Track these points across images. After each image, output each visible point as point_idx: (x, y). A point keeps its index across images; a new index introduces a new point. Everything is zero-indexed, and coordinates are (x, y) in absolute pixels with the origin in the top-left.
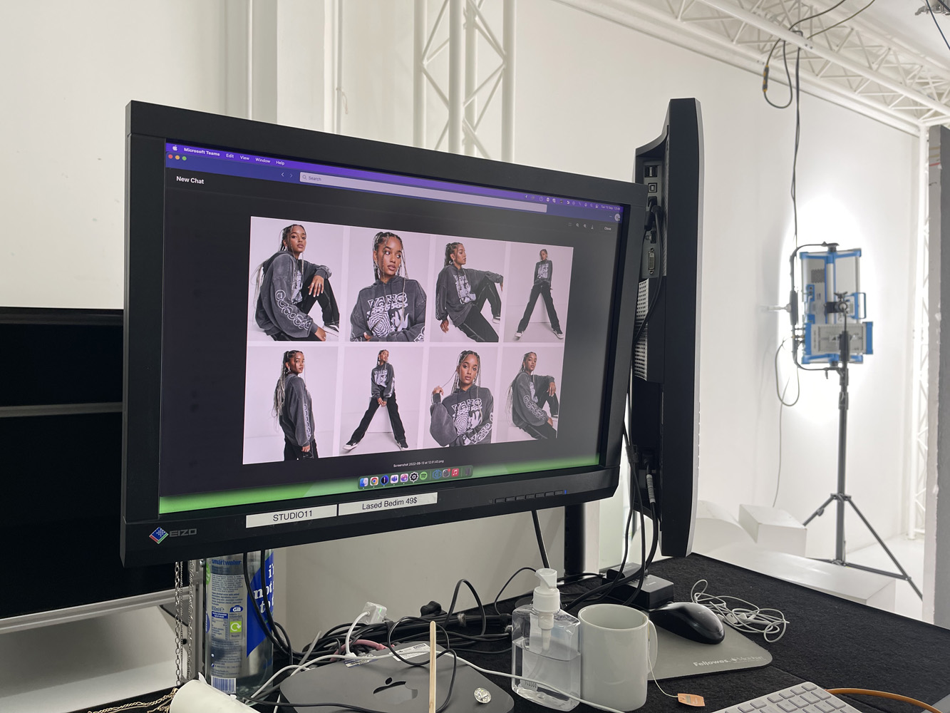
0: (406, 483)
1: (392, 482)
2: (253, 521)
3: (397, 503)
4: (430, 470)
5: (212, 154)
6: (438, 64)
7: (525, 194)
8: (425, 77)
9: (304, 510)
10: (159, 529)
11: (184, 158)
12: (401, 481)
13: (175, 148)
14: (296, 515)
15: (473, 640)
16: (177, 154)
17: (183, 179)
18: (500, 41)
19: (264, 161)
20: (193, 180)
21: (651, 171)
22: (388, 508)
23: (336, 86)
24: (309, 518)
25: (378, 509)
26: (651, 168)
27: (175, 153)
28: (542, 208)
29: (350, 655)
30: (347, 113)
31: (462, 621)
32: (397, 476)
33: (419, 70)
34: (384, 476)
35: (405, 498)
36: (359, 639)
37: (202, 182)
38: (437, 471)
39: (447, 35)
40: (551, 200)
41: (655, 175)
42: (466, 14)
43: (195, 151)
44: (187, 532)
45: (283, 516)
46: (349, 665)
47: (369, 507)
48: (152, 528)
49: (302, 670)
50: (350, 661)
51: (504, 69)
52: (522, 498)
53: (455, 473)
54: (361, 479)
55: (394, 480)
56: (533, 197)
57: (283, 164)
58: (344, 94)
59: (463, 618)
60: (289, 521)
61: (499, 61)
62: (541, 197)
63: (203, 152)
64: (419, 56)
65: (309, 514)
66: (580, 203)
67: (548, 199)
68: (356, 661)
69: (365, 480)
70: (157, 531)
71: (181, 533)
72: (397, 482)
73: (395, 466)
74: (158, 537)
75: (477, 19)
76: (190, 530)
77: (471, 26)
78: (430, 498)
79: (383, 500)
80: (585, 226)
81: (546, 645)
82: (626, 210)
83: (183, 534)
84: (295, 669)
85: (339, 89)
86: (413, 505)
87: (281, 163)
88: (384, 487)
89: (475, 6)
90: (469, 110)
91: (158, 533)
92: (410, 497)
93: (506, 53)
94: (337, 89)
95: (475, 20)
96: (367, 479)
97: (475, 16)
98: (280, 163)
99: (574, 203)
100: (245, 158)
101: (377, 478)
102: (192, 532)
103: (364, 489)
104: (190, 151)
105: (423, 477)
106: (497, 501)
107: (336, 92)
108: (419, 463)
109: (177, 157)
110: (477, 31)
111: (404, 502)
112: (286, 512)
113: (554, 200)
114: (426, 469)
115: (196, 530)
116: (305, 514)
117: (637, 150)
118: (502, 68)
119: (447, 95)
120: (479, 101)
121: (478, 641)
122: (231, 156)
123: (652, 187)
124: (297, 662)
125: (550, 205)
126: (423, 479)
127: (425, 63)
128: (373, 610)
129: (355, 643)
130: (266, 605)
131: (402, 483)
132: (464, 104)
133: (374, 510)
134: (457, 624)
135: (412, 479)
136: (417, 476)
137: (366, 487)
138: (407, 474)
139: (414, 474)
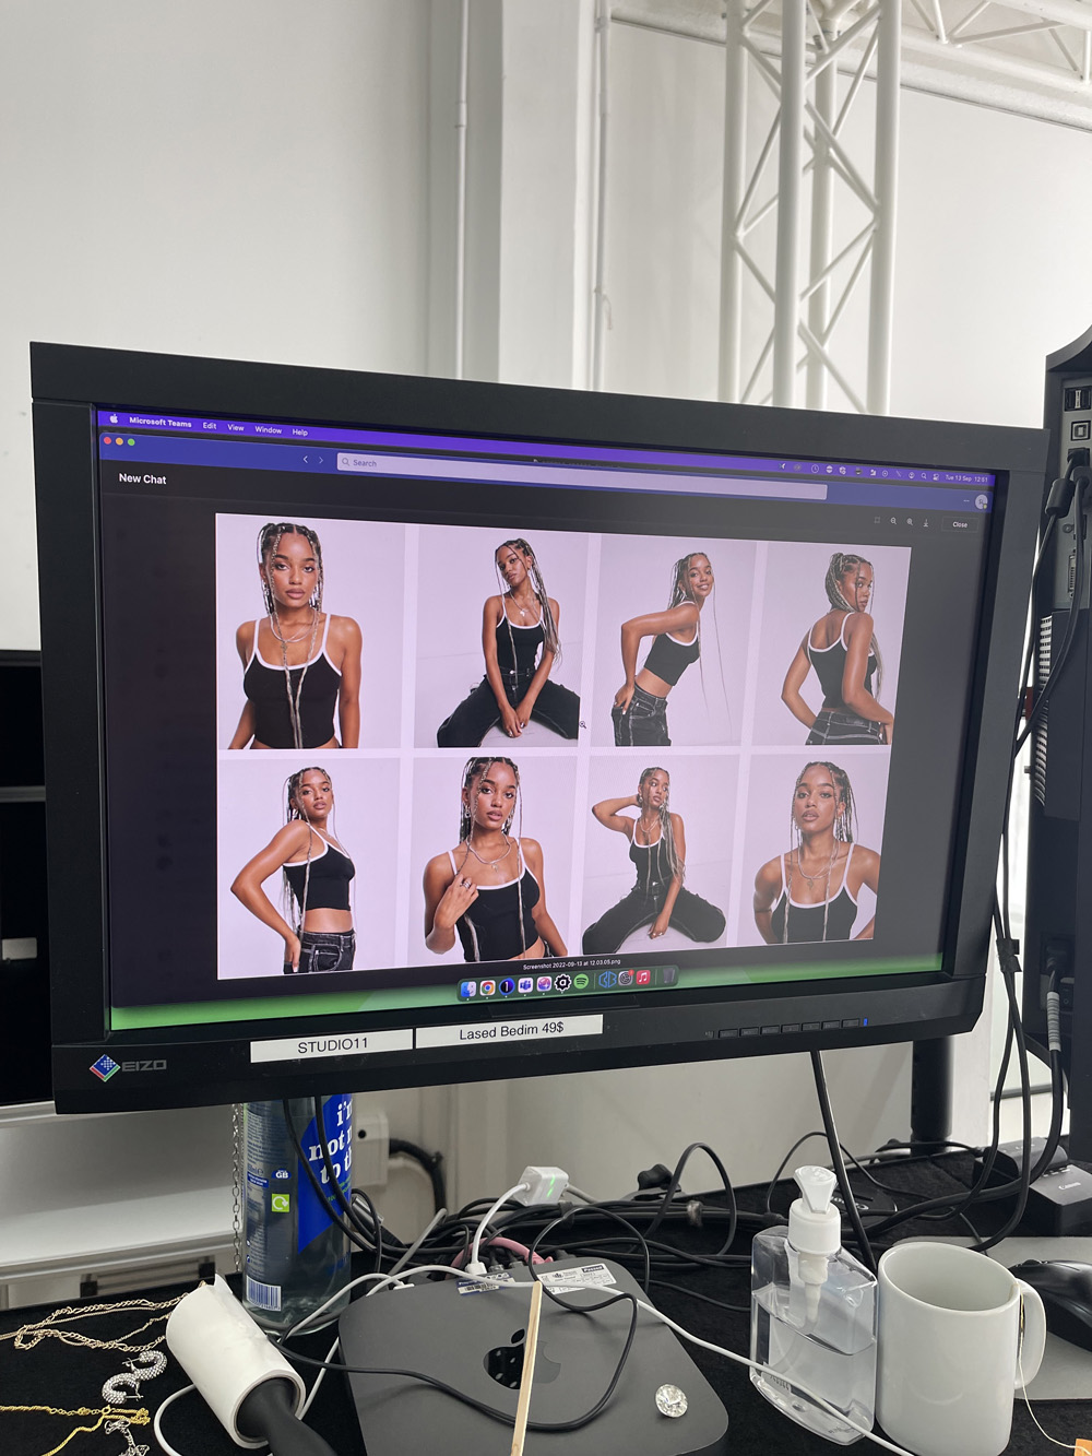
0: (546, 993)
1: (521, 990)
2: (263, 1051)
3: (524, 1030)
4: (595, 973)
5: (179, 424)
6: (759, 233)
7: (782, 460)
8: (740, 261)
9: (353, 1037)
10: (105, 1058)
11: (131, 440)
12: (538, 989)
13: (114, 419)
14: (339, 1045)
15: (693, 1261)
16: (118, 433)
17: (129, 479)
18: (869, 181)
19: (271, 430)
20: (147, 479)
21: (1078, 399)
22: (509, 1038)
23: (594, 286)
24: (362, 1050)
25: (489, 1040)
26: (1079, 393)
27: (114, 429)
28: (817, 492)
29: (477, 1268)
30: (610, 328)
31: (694, 1216)
32: (531, 980)
33: (730, 247)
34: (506, 980)
35: (540, 1023)
36: (504, 1234)
37: (162, 480)
38: (608, 973)
39: (775, 189)
40: (836, 470)
41: (1086, 405)
42: (815, 143)
43: (148, 422)
44: (151, 1066)
45: (315, 1045)
46: (463, 1290)
47: (471, 1035)
48: (94, 1056)
49: (392, 1286)
50: (469, 1283)
51: (874, 231)
52: (775, 1030)
53: (644, 979)
54: (463, 985)
55: (525, 986)
56: (798, 466)
57: (305, 433)
58: (605, 297)
59: (697, 1210)
60: (327, 1054)
61: (867, 216)
62: (815, 467)
63: (162, 422)
64: (731, 222)
65: (361, 1043)
66: (898, 472)
67: (829, 469)
68: (477, 1284)
69: (471, 986)
70: (102, 1061)
71: (141, 1066)
72: (530, 990)
74: (105, 1072)
75: (832, 151)
76: (155, 1062)
77: (820, 165)
78: (590, 1025)
79: (499, 1025)
81: (813, 1313)
82: (999, 485)
83: (144, 1069)
84: (381, 1280)
85: (598, 290)
86: (557, 1035)
87: (301, 433)
88: (506, 999)
89: (827, 134)
90: (816, 303)
91: (105, 1065)
92: (549, 1021)
93: (880, 203)
94: (596, 291)
95: (828, 152)
96: (474, 984)
97: (828, 148)
98: (299, 433)
99: (885, 473)
100: (236, 428)
101: (493, 982)
102: (159, 1065)
103: (468, 1002)
104: (140, 421)
105: (580, 983)
106: (723, 1035)
107: (594, 295)
109: (119, 439)
110: (832, 172)
111: (538, 1029)
112: (322, 1039)
113: (842, 470)
114: (584, 969)
115: (166, 1062)
116: (355, 1043)
117: (1050, 358)
118: (872, 229)
119: (772, 282)
120: (832, 285)
121: (704, 1267)
122: (212, 426)
123: (1081, 429)
124: (387, 1268)
125: (833, 482)
126: (580, 987)
127: (741, 234)
128: (536, 1181)
129: (490, 1243)
130: (331, 1173)
131: (541, 993)
132: (803, 295)
133: (482, 1041)
134: (684, 1222)
135: (559, 986)
136: (568, 982)
137: (471, 999)
138: (550, 978)
139: (563, 978)
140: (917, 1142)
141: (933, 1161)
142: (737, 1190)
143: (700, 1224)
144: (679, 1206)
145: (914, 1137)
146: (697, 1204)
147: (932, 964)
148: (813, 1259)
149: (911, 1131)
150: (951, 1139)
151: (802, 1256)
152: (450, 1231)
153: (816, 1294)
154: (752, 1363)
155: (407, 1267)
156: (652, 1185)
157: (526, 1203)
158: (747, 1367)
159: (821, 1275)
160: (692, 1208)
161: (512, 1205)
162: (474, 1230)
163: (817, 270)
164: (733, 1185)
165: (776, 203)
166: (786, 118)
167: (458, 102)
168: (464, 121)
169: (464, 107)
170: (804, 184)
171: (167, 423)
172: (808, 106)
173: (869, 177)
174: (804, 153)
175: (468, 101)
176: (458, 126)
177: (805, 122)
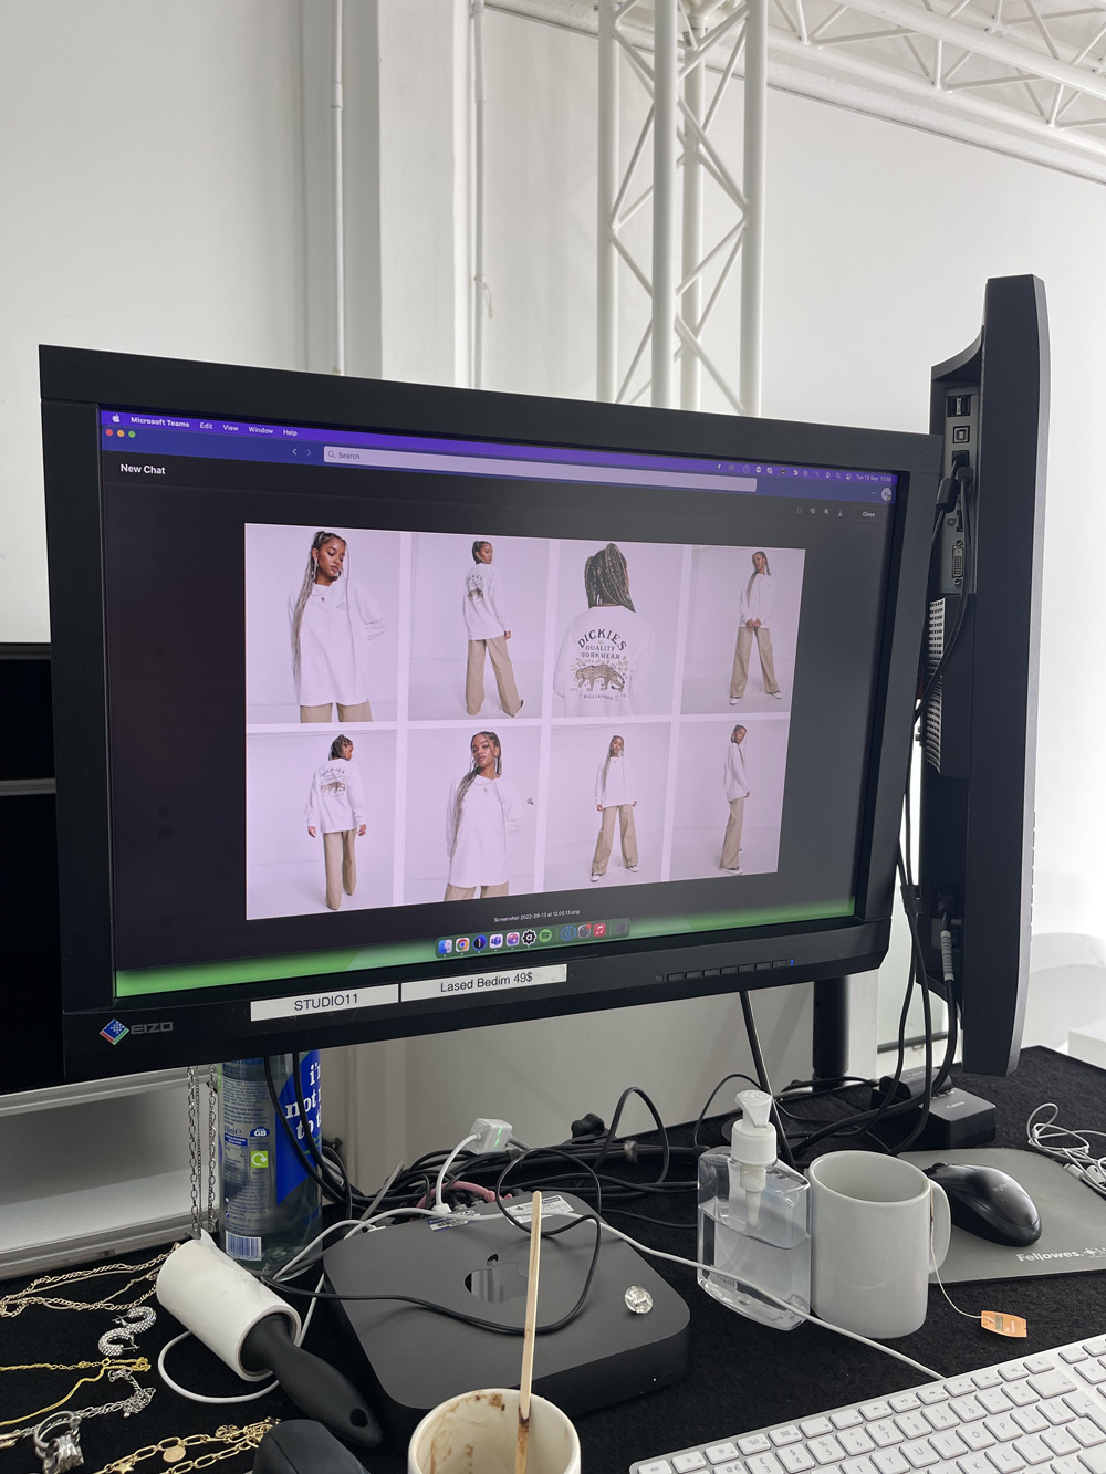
0: (515, 948)
1: (492, 946)
2: (262, 1010)
3: (498, 981)
4: (557, 927)
5: (177, 424)
6: (634, 227)
7: (716, 461)
8: (615, 252)
9: (344, 993)
10: (114, 1023)
11: (132, 434)
12: (508, 944)
13: (116, 419)
14: (332, 1001)
15: (640, 1190)
16: (119, 428)
17: (130, 469)
18: (738, 178)
19: (263, 431)
20: (147, 469)
21: (958, 406)
22: (485, 989)
23: (474, 274)
24: (353, 1005)
25: (467, 991)
26: (959, 400)
27: (116, 427)
28: (748, 485)
29: (442, 1209)
30: (490, 317)
31: (630, 1153)
32: (501, 936)
33: (606, 239)
34: (478, 936)
35: (511, 974)
36: (461, 1179)
37: (161, 471)
38: (568, 927)
39: (650, 181)
40: (764, 470)
41: (965, 412)
42: (684, 139)
43: (149, 422)
44: (159, 1027)
45: (310, 1002)
46: (434, 1227)
47: (451, 987)
48: (104, 1020)
49: (365, 1230)
50: (439, 1220)
51: (744, 229)
52: (716, 973)
53: (600, 931)
54: (441, 942)
55: (496, 942)
56: (732, 466)
57: (295, 434)
58: (485, 286)
59: (633, 1148)
60: (321, 1010)
61: (737, 214)
62: (747, 466)
63: (161, 422)
64: (606, 215)
65: (352, 998)
66: (817, 472)
67: (759, 469)
68: (447, 1220)
69: (448, 944)
70: (112, 1025)
71: (149, 1028)
72: (500, 945)
73: (496, 920)
74: (114, 1035)
75: (701, 147)
76: (162, 1024)
77: (691, 160)
78: (555, 974)
79: (475, 977)
80: (826, 511)
81: (754, 1218)
82: (901, 481)
83: (152, 1031)
84: (354, 1226)
85: (478, 278)
86: (526, 984)
87: (292, 433)
88: (479, 954)
89: (697, 128)
90: (689, 299)
91: (114, 1029)
92: (520, 971)
93: (749, 202)
94: (476, 279)
95: (698, 149)
96: (450, 941)
97: (698, 144)
98: (289, 433)
99: (805, 473)
100: (231, 428)
101: (468, 939)
102: (166, 1027)
103: (445, 958)
104: (140, 421)
105: (544, 937)
106: (671, 978)
107: (474, 283)
108: (538, 915)
109: (121, 433)
110: (702, 167)
111: (511, 979)
112: (316, 997)
113: (769, 470)
114: (548, 924)
115: (171, 1024)
116: (346, 999)
117: (934, 369)
118: (742, 226)
119: (649, 278)
120: (704, 282)
121: (648, 1194)
122: (208, 426)
123: (961, 434)
124: (358, 1215)
125: (762, 480)
126: (545, 941)
127: (617, 226)
128: (487, 1131)
129: (452, 1187)
130: (306, 1128)
131: (510, 948)
132: (679, 289)
133: (460, 992)
134: (623, 1157)
135: (526, 941)
136: (534, 937)
137: (448, 955)
138: (518, 934)
139: (530, 933)
140: (819, 1080)
141: (835, 1094)
142: (668, 1129)
143: (636, 1160)
144: (617, 1146)
145: (816, 1075)
146: (633, 1143)
147: (844, 909)
148: (754, 1170)
149: (812, 1070)
150: (848, 1074)
151: (743, 1167)
152: (406, 1183)
153: (757, 1201)
154: (700, 1265)
155: (374, 1214)
156: (586, 1132)
157: (477, 1152)
158: (695, 1269)
159: (761, 1183)
160: (628, 1146)
161: (466, 1155)
162: (434, 1180)
163: (689, 269)
164: (665, 1126)
165: (652, 194)
166: (659, 113)
167: (334, 82)
168: (340, 102)
169: (339, 87)
170: (677, 176)
171: (166, 423)
172: (680, 103)
173: (738, 175)
174: (676, 149)
175: (343, 83)
176: (334, 107)
177: (677, 119)
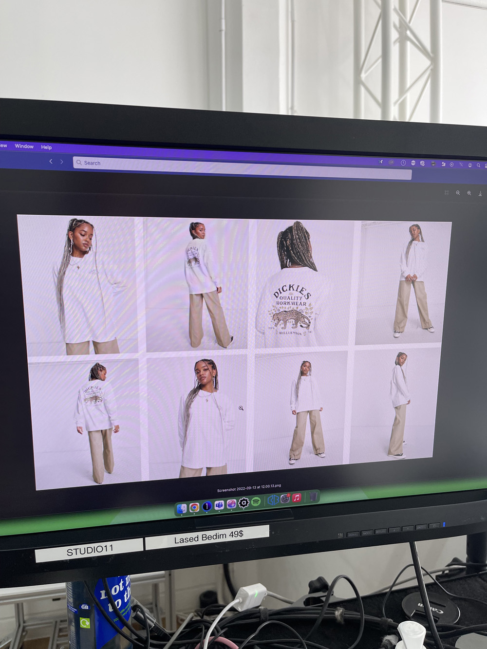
1: (216, 508)
3: (217, 537)
4: (265, 496)
6: (372, 75)
7: (379, 157)
8: (363, 89)
9: (103, 544)
12: (228, 508)
14: (94, 550)
19: (26, 147)
22: (207, 542)
23: (290, 106)
24: (109, 552)
25: (194, 543)
28: (405, 175)
31: (339, 618)
32: (223, 502)
34: (206, 502)
35: (227, 531)
36: (222, 634)
39: (380, 52)
40: (418, 164)
42: (399, 30)
45: (78, 550)
47: (182, 541)
51: (431, 70)
52: (384, 531)
53: (297, 498)
54: (178, 506)
55: (219, 506)
56: (392, 161)
57: (50, 148)
59: (341, 615)
60: (86, 556)
61: (427, 63)
62: (403, 161)
64: (358, 70)
65: (109, 548)
66: (461, 163)
67: (413, 163)
72: (222, 508)
73: (219, 491)
75: (408, 33)
77: (403, 40)
78: (262, 532)
79: (200, 534)
80: (469, 193)
86: (239, 538)
88: (207, 513)
89: (405, 22)
90: (402, 107)
92: (234, 530)
93: (433, 55)
94: (291, 108)
95: (406, 34)
96: (185, 505)
98: (46, 148)
99: (452, 164)
101: (198, 504)
103: (182, 516)
105: (255, 503)
106: (350, 535)
108: (250, 488)
110: (409, 43)
111: (226, 535)
112: (82, 547)
113: (422, 163)
116: (105, 548)
118: (430, 68)
119: (380, 98)
120: (410, 98)
125: (416, 171)
126: (255, 505)
127: (363, 76)
129: (216, 640)
131: (230, 510)
132: (395, 103)
133: (189, 544)
135: (241, 505)
136: (247, 502)
137: (184, 514)
138: (235, 500)
139: (244, 500)
140: (470, 563)
141: (480, 576)
144: (331, 610)
145: (468, 560)
146: (341, 609)
149: (466, 556)
156: (317, 590)
157: (241, 610)
160: (338, 613)
161: (233, 610)
162: (208, 629)
163: (403, 90)
165: (380, 60)
166: (384, 16)
167: (221, 19)
169: (223, 21)
170: (394, 50)
172: (395, 9)
173: (427, 44)
174: (394, 35)
175: (225, 19)
176: (221, 31)
177: (394, 18)
